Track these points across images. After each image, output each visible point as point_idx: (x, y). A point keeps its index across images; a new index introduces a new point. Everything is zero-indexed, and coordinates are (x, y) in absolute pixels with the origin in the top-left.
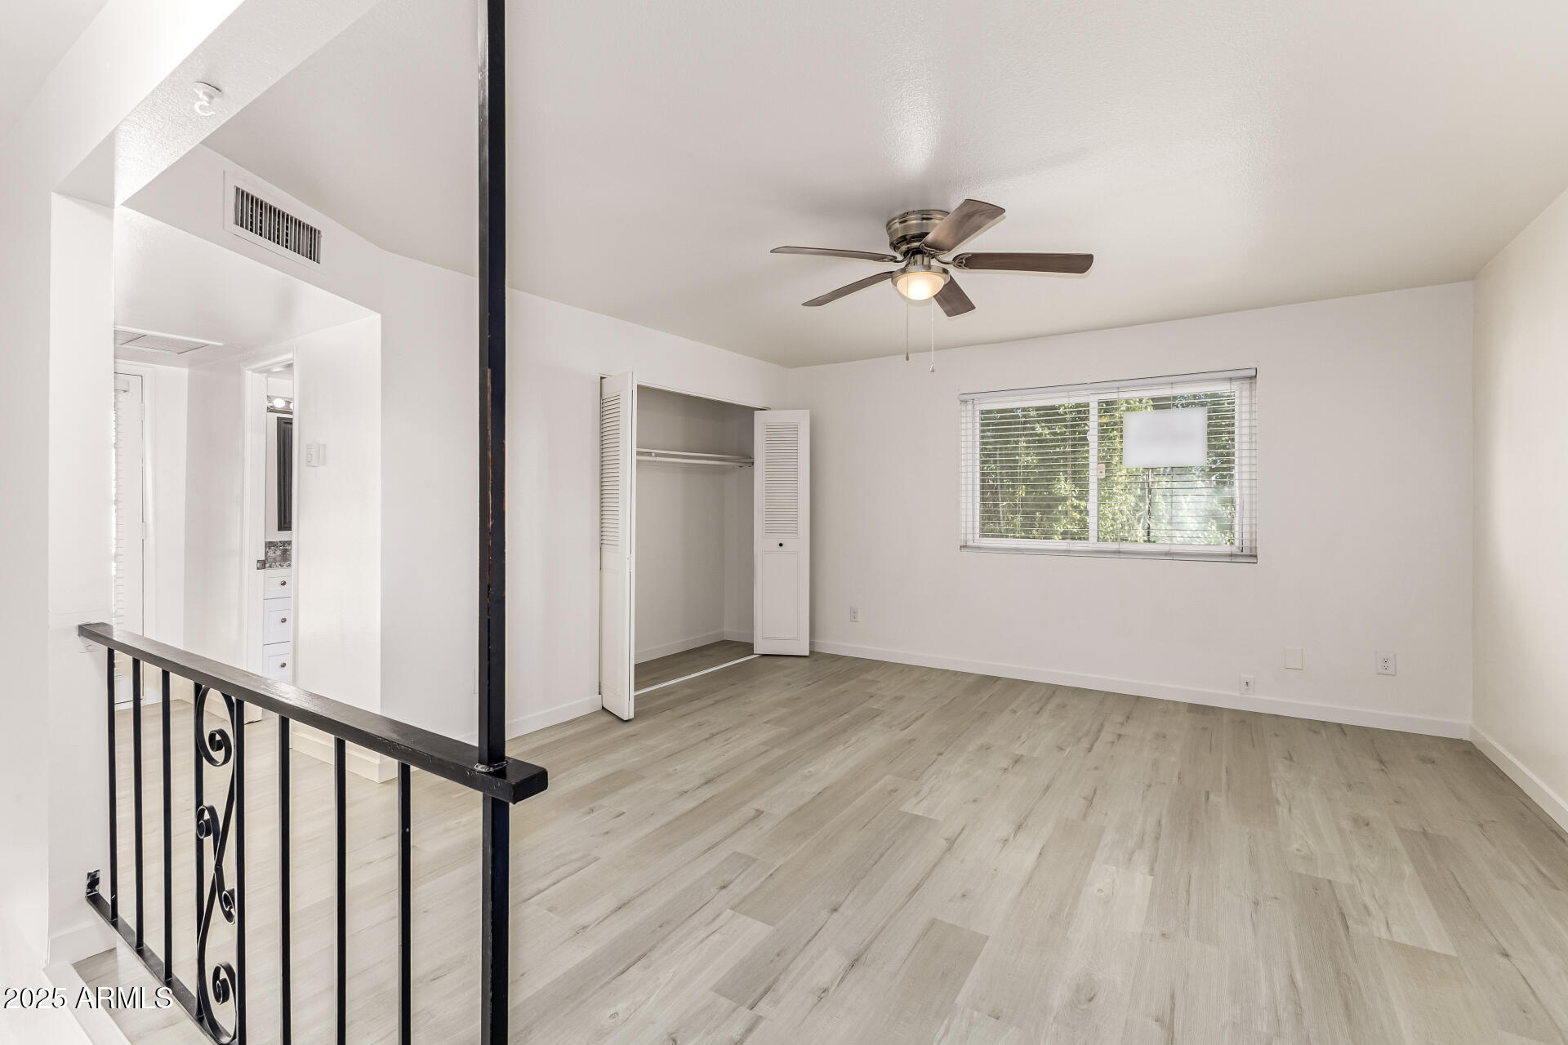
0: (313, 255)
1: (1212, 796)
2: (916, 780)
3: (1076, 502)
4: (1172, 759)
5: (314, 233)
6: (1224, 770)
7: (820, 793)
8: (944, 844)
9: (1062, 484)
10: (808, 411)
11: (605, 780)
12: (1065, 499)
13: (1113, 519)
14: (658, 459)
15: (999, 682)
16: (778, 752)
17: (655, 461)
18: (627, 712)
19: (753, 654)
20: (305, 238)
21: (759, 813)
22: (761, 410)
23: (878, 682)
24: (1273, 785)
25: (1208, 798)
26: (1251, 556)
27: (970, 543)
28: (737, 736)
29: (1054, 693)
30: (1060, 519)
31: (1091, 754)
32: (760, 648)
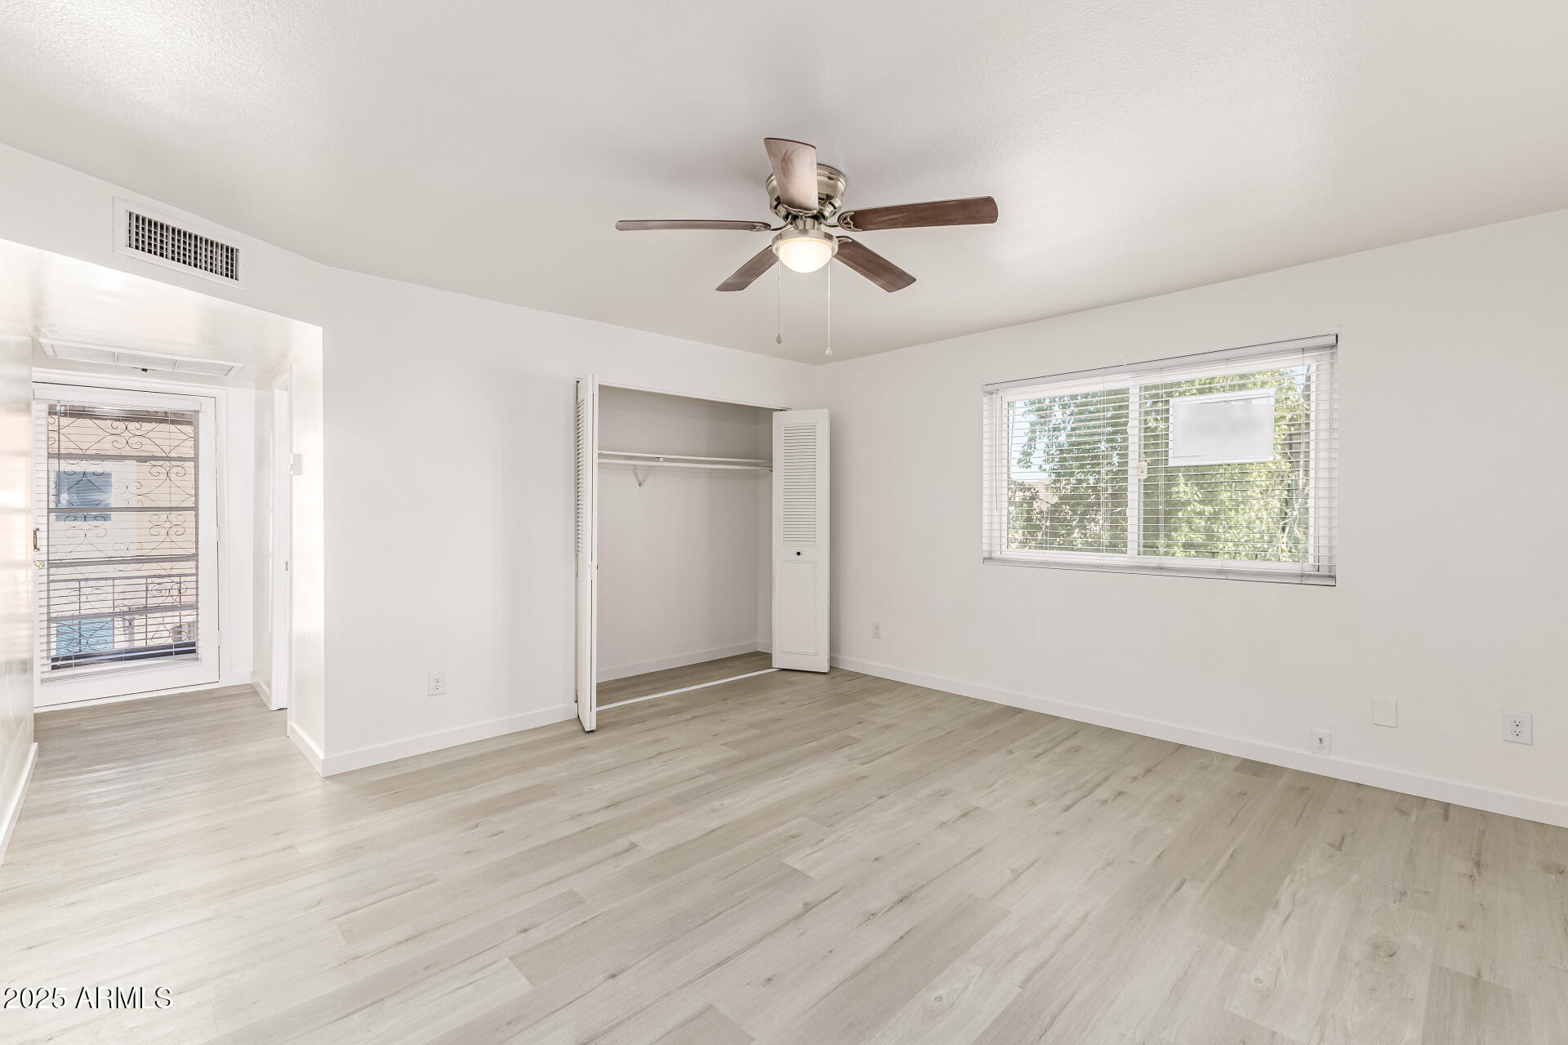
0: (230, 272)
1: (1185, 887)
2: (829, 826)
3: (1199, 507)
4: (1168, 831)
5: (231, 252)
6: (1231, 850)
7: (713, 830)
8: (799, 907)
9: (1182, 488)
10: (826, 410)
11: (517, 793)
12: (1188, 503)
13: (1248, 527)
14: (665, 464)
15: (1020, 716)
16: (710, 778)
17: (662, 466)
18: (590, 723)
19: (772, 668)
20: (219, 258)
21: (633, 846)
22: (781, 410)
23: (880, 706)
24: (1288, 880)
25: (1179, 888)
26: (1330, 576)
27: (997, 555)
28: (683, 757)
29: (1075, 733)
30: (1181, 527)
31: (1066, 814)
32: (779, 662)
